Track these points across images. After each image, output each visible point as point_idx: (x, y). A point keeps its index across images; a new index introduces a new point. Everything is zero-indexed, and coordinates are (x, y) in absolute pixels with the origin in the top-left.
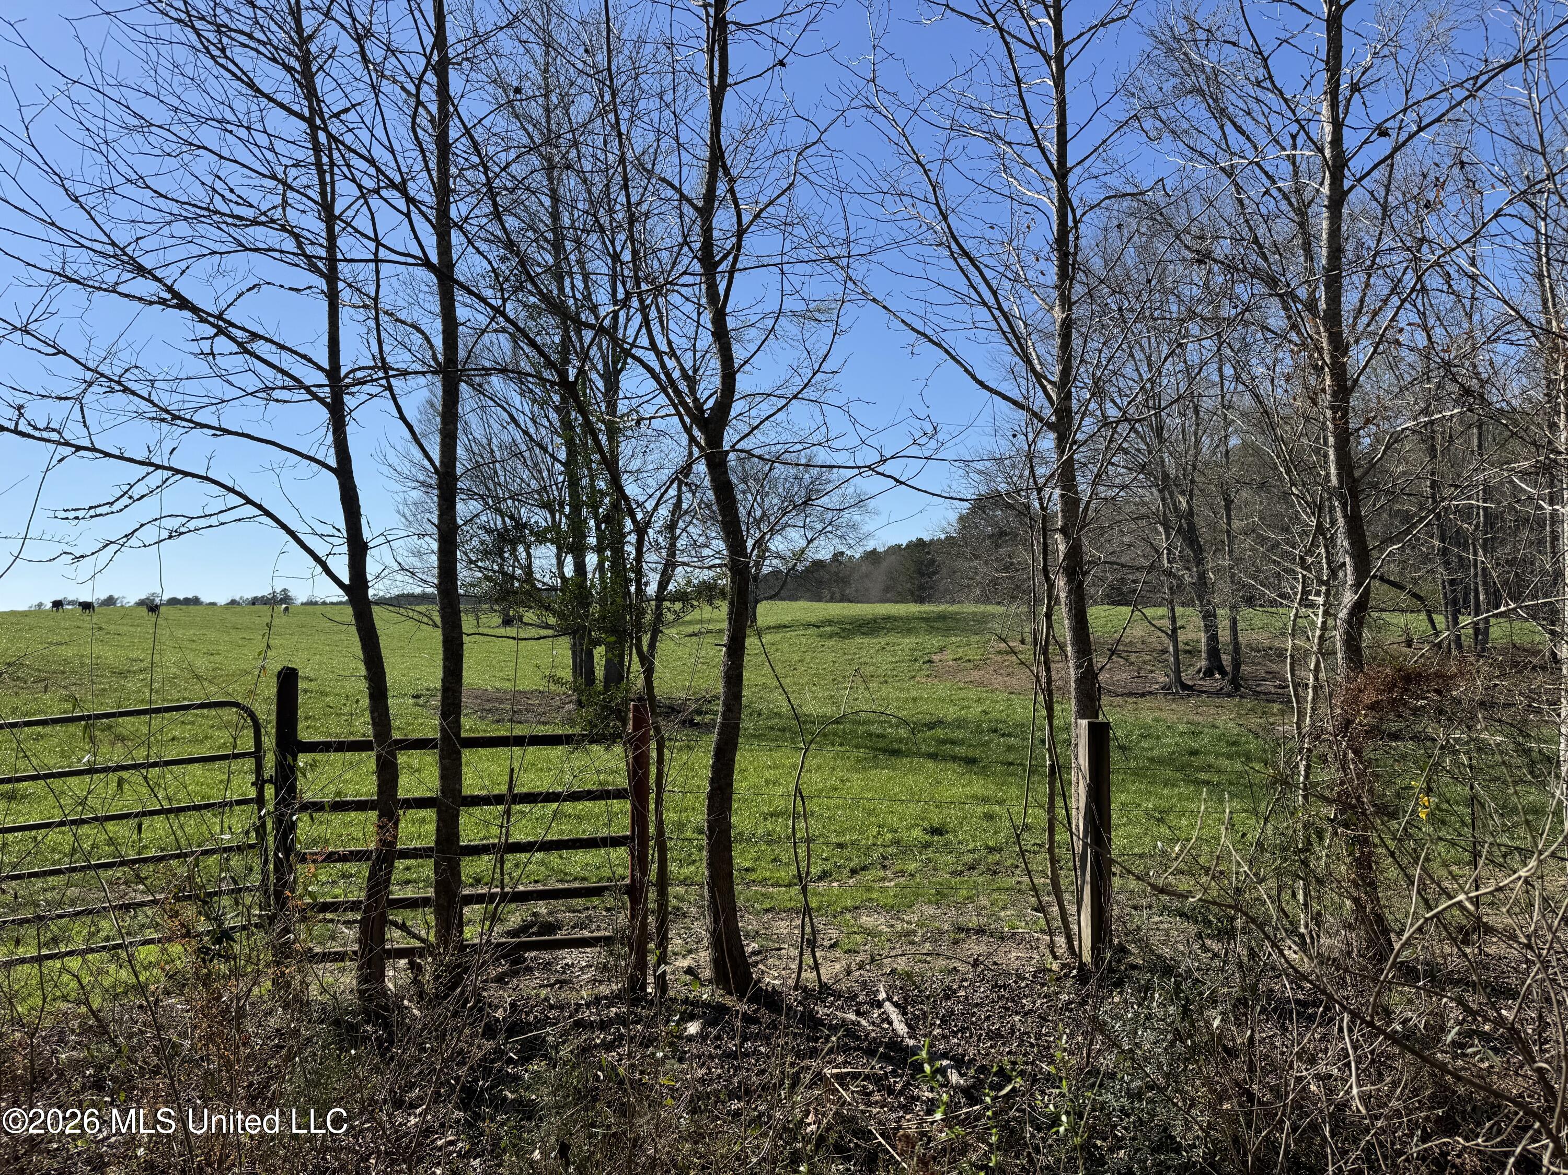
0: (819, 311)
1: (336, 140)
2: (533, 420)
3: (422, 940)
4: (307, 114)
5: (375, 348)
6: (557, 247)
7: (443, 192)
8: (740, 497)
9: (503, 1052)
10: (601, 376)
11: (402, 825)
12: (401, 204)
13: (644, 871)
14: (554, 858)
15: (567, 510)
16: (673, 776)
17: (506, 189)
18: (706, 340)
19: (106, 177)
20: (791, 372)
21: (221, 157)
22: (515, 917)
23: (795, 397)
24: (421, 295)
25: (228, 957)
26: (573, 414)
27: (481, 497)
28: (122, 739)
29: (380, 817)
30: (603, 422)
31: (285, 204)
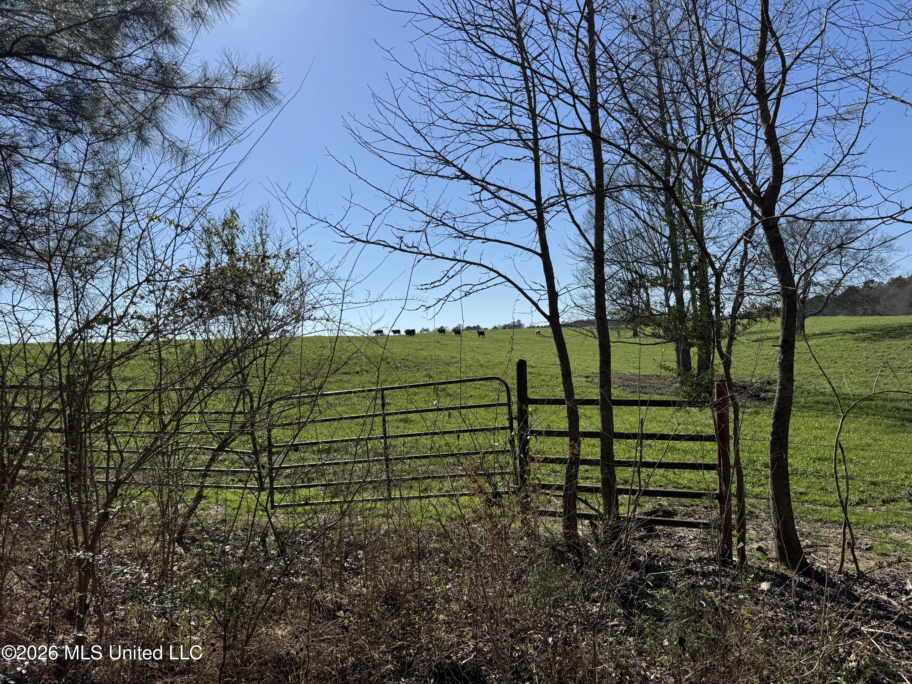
0: (849, 113)
1: (536, 72)
2: (649, 213)
3: (597, 511)
4: (520, 62)
5: (559, 185)
6: (662, 107)
7: (593, 88)
8: (790, 247)
9: (644, 580)
10: (691, 180)
11: (582, 446)
12: (570, 100)
13: (727, 486)
14: (670, 474)
15: (670, 265)
16: (745, 429)
17: (629, 78)
18: (762, 146)
19: (430, 118)
20: (826, 159)
21: (480, 95)
22: (649, 504)
23: (829, 175)
24: (583, 151)
25: (500, 506)
26: (673, 206)
27: (619, 262)
28: (449, 395)
29: (570, 440)
30: (692, 208)
31: (512, 113)
